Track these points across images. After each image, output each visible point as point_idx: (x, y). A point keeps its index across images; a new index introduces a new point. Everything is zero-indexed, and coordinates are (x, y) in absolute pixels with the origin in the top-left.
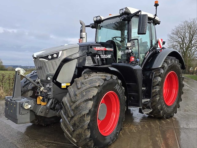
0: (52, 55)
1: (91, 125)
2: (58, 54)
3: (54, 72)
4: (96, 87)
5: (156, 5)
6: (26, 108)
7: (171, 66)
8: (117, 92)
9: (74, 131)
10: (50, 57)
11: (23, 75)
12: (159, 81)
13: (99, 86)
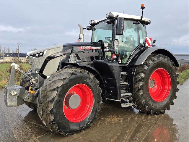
0: (39, 54)
1: (55, 110)
2: (43, 53)
3: (40, 67)
4: (61, 80)
5: (143, 8)
6: (12, 94)
7: (157, 63)
8: (89, 85)
9: (43, 115)
10: (37, 55)
11: (17, 69)
12: (142, 77)
13: (64, 79)
